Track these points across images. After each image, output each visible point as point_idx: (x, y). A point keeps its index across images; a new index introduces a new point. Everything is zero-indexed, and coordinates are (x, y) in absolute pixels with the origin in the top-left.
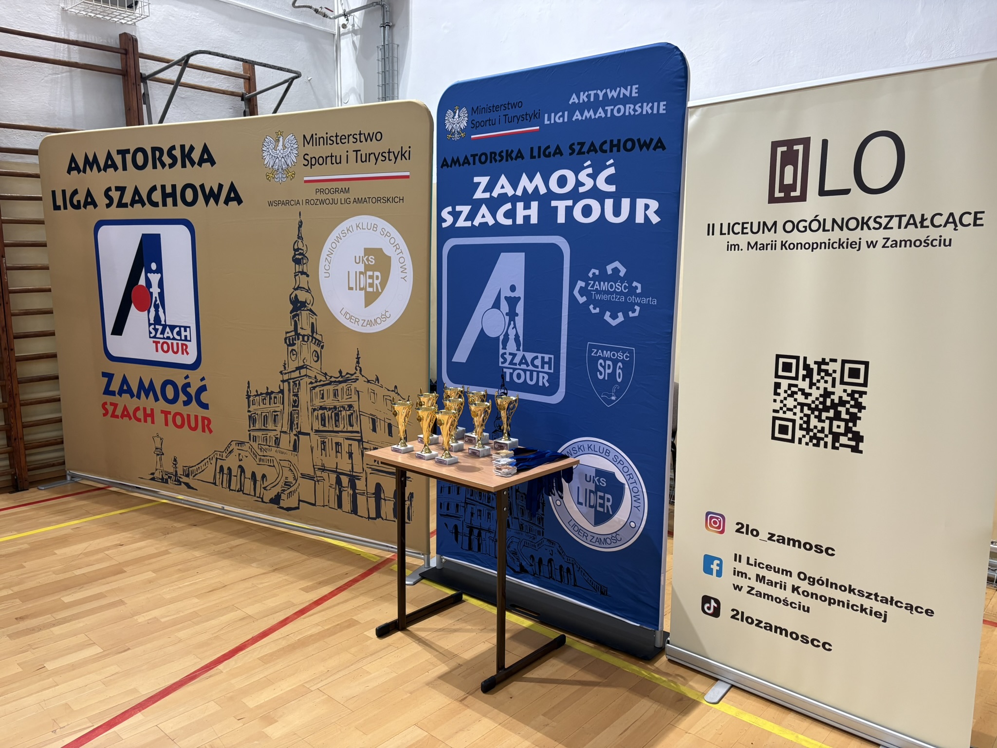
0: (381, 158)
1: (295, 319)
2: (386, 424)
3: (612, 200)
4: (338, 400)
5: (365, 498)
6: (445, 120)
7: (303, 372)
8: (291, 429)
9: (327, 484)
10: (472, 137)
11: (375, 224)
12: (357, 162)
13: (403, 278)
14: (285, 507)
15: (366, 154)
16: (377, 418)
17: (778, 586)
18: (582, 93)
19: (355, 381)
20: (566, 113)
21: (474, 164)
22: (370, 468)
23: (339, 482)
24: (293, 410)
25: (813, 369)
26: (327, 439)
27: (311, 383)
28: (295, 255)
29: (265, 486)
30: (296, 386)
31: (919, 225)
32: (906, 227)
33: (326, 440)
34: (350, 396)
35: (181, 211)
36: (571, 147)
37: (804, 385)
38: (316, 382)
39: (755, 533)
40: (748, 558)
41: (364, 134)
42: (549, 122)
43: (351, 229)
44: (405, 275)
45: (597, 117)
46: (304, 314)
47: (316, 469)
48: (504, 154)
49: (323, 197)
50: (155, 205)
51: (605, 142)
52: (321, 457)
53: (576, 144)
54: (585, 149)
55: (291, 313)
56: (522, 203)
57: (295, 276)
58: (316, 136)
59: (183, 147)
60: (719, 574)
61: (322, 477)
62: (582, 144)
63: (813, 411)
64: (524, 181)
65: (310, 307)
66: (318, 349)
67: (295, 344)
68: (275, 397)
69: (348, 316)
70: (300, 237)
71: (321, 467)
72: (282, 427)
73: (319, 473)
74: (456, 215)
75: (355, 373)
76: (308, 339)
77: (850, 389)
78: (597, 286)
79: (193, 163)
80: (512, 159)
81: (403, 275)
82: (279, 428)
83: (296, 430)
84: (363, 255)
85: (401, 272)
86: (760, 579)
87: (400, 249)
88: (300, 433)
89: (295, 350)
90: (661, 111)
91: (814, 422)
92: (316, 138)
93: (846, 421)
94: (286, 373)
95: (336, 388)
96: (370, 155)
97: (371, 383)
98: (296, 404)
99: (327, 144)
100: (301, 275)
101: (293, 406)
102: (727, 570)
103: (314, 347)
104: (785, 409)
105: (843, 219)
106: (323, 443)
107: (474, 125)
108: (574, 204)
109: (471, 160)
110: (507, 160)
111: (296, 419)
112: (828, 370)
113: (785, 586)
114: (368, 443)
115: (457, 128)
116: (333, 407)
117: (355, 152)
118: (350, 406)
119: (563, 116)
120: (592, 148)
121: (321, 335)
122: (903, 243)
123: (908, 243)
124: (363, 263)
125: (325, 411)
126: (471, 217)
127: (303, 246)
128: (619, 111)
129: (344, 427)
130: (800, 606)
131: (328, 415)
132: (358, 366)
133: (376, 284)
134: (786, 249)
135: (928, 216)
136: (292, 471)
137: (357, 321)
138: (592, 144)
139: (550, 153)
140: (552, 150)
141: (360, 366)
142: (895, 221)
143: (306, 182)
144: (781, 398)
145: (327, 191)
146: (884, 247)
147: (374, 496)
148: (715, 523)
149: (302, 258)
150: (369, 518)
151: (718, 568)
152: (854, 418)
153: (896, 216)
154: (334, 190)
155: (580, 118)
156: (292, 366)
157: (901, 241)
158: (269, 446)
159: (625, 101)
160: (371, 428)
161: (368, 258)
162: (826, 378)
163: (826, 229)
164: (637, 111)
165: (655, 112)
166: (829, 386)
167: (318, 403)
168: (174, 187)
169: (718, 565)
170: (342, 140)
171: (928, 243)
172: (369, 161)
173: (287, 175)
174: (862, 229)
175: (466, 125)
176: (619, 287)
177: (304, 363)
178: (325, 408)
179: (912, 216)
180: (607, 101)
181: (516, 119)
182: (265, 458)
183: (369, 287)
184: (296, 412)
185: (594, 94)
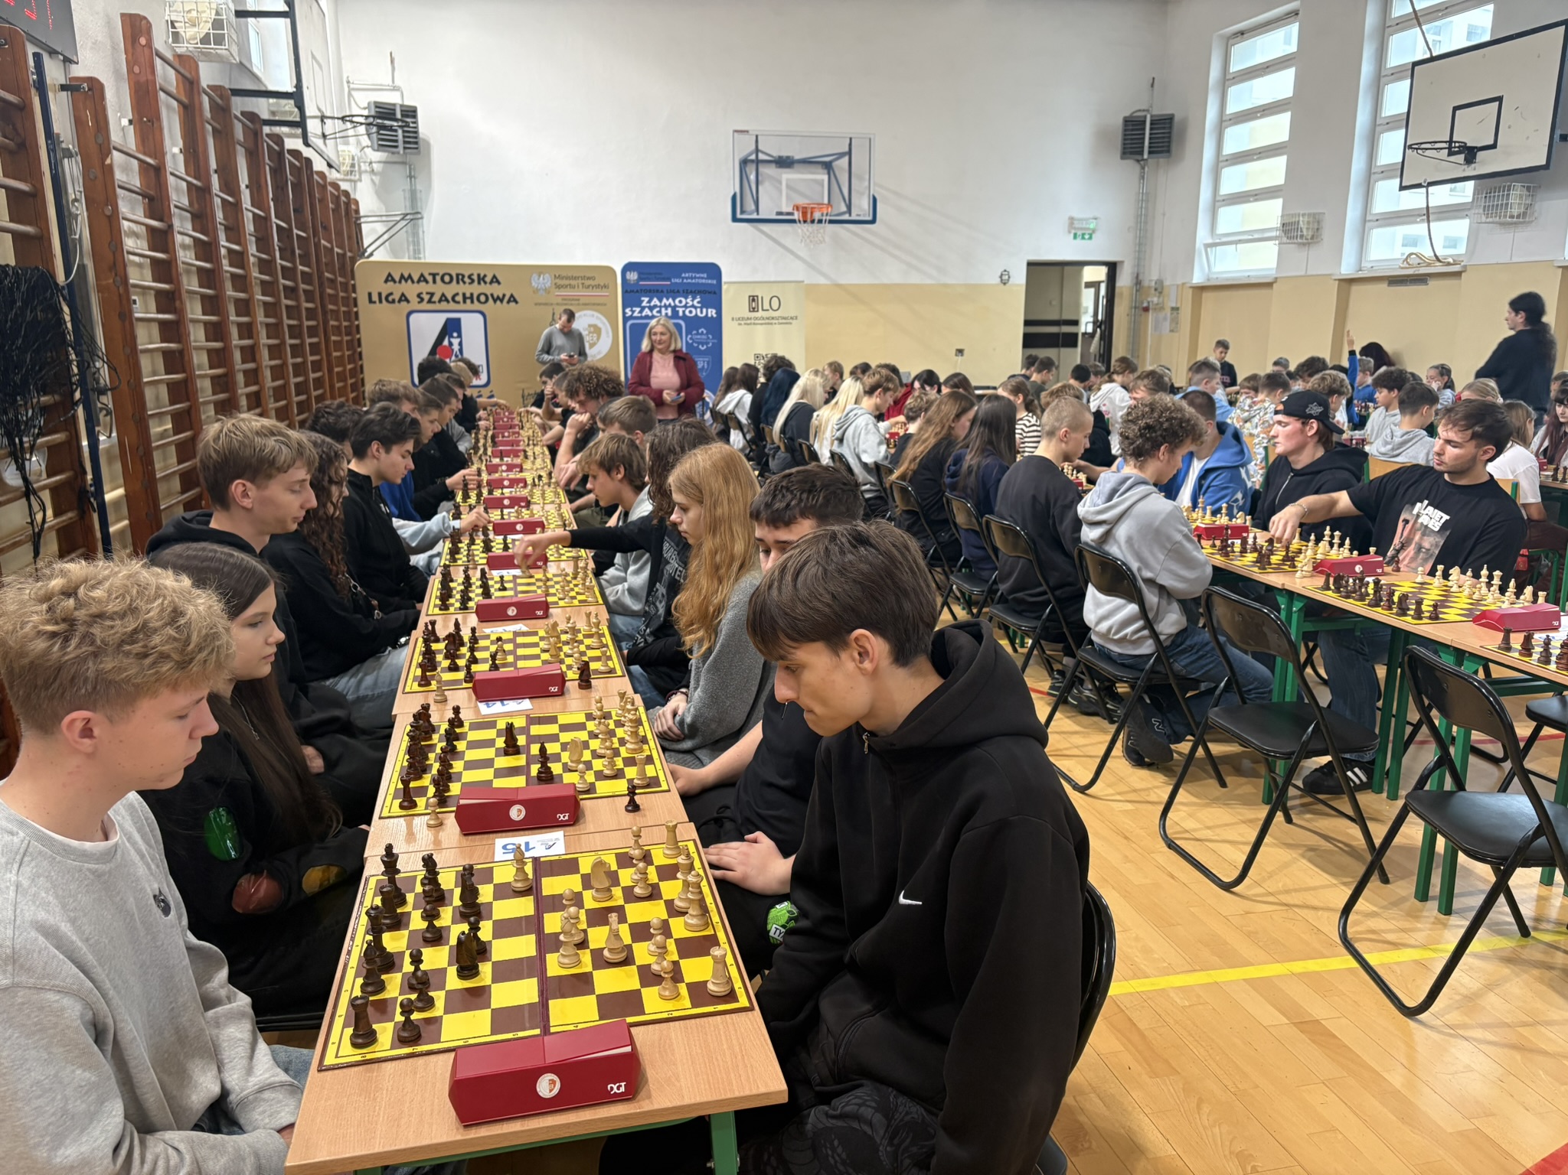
0: (595, 287)
3: (700, 309)
6: (626, 275)
10: (640, 283)
12: (583, 288)
15: (587, 285)
18: (686, 274)
20: (681, 279)
21: (642, 293)
31: (786, 319)
32: (782, 320)
35: (477, 306)
36: (683, 291)
41: (586, 276)
42: (674, 282)
45: (693, 282)
48: (655, 291)
50: (458, 302)
51: (696, 290)
53: (686, 290)
54: (689, 292)
58: (561, 275)
59: (479, 275)
62: (688, 290)
64: (665, 300)
74: (633, 312)
78: (696, 337)
79: (485, 283)
80: (659, 292)
96: (589, 286)
99: (567, 279)
105: (767, 317)
107: (640, 279)
108: (686, 309)
109: (640, 291)
110: (657, 293)
115: (632, 279)
117: (582, 284)
126: (641, 312)
128: (700, 281)
134: (754, 325)
138: (692, 290)
140: (676, 291)
143: (557, 295)
146: (778, 324)
153: (779, 317)
155: (686, 282)
157: (783, 323)
163: (764, 319)
164: (707, 282)
165: (712, 283)
168: (472, 294)
172: (589, 288)
174: (772, 320)
175: (637, 278)
176: (704, 337)
179: (783, 317)
180: (695, 277)
181: (660, 278)
185: (692, 274)
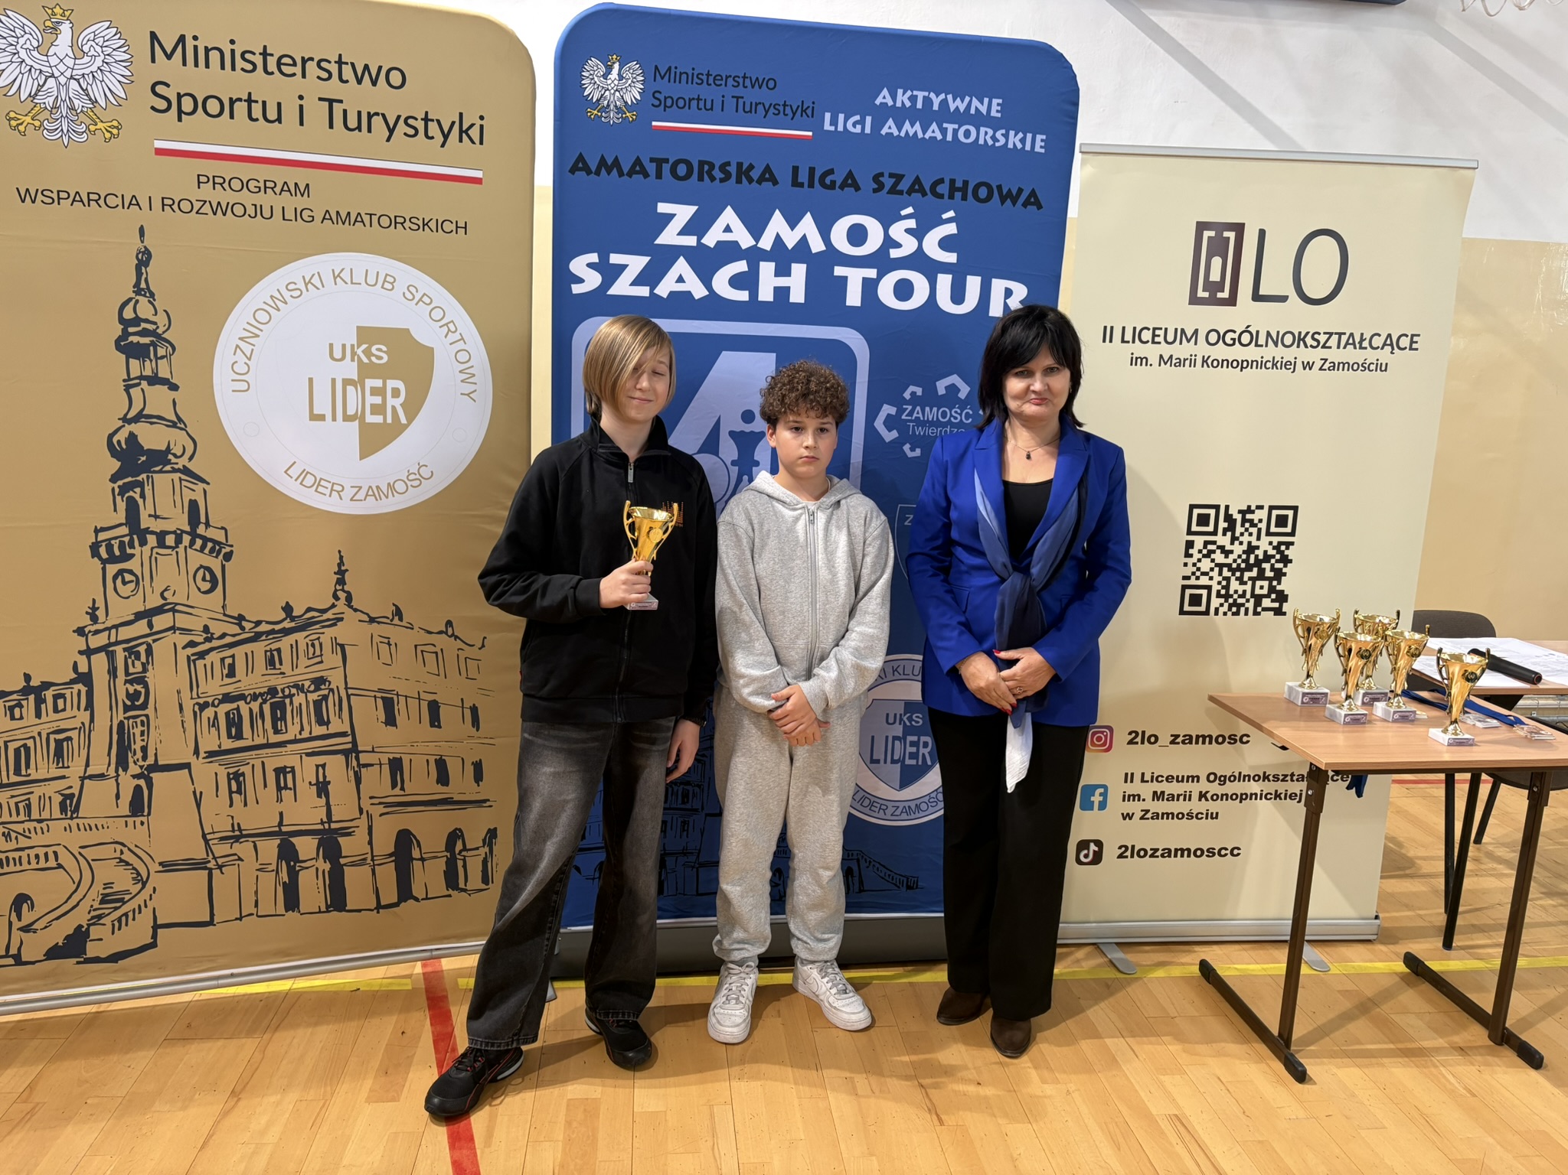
0: (401, 127)
1: (131, 493)
2: (424, 705)
3: (950, 277)
4: (284, 673)
5: (367, 869)
6: (582, 77)
7: (161, 622)
8: (122, 763)
9: (249, 866)
10: (654, 123)
11: (387, 275)
12: (331, 126)
13: (468, 395)
14: (103, 956)
15: (359, 113)
16: (398, 695)
17: (1182, 798)
18: (900, 91)
19: (335, 625)
20: (869, 119)
21: (659, 176)
22: (380, 803)
23: (288, 853)
24: (128, 718)
25: (1236, 520)
26: (251, 765)
27: (192, 644)
28: (125, 334)
29: (25, 921)
30: (138, 657)
31: (1358, 346)
32: (1345, 347)
33: (242, 769)
34: (319, 659)
36: (877, 178)
37: (1224, 540)
38: (208, 640)
39: (1153, 739)
40: (1143, 774)
41: (353, 65)
42: (832, 128)
43: (316, 281)
44: (472, 387)
45: (927, 136)
46: (163, 482)
47: (211, 842)
48: (733, 169)
49: (225, 197)
51: (941, 181)
52: (231, 812)
53: (886, 175)
54: (904, 185)
55: (114, 479)
56: (772, 265)
57: (127, 389)
58: (196, 43)
60: (1103, 806)
61: (235, 854)
62: (899, 178)
63: (1233, 571)
64: (777, 224)
65: (182, 462)
66: (215, 564)
67: (132, 556)
68: (63, 696)
69: (309, 481)
70: (142, 289)
71: (231, 834)
72: (87, 765)
73: (220, 849)
74: (612, 274)
75: (333, 606)
76: (179, 540)
77: (1276, 540)
78: (918, 413)
80: (750, 180)
81: (468, 388)
82: (76, 769)
83: (141, 763)
84: (355, 343)
85: (462, 381)
86: (1157, 796)
87: (458, 332)
88: (156, 767)
89: (131, 572)
90: (1037, 149)
91: (1235, 585)
92: (196, 47)
93: (1270, 579)
94: (97, 632)
95: (274, 646)
96: (370, 116)
97: (379, 623)
98: (137, 702)
99: (233, 68)
100: (149, 385)
101: (126, 709)
102: (1115, 797)
103: (197, 559)
104: (1198, 574)
105: (1278, 332)
106: (237, 777)
107: (656, 101)
108: (880, 276)
109: (651, 168)
110: (739, 181)
111: (138, 738)
112: (1253, 520)
113: (1190, 796)
114: (373, 751)
115: (613, 98)
116: (266, 690)
117: (327, 103)
118: (319, 682)
119: (862, 122)
120: (917, 187)
121: (223, 528)
122: (1341, 365)
123: (1346, 365)
124: (353, 360)
125: (241, 703)
126: (649, 278)
127: (156, 314)
128: (967, 134)
129: (302, 729)
130: (1207, 814)
131: (251, 710)
132: (343, 590)
133: (394, 408)
134: (1208, 366)
135: (1367, 336)
136: (127, 864)
137: (336, 489)
138: (917, 180)
139: (833, 182)
140: (839, 178)
141: (346, 588)
142: (1335, 338)
143: (160, 152)
144: (1194, 559)
145: (236, 184)
146: (1321, 369)
147: (393, 858)
148: (1099, 739)
149: (153, 343)
150: (379, 907)
151: (1101, 798)
152: (1279, 575)
153: (1336, 333)
154: (262, 185)
155: (896, 133)
156: (121, 609)
157: (1339, 363)
158: (40, 821)
159: (979, 120)
160: (383, 718)
161: (369, 349)
162: (1252, 530)
163: (1259, 343)
164: (998, 141)
165: (1028, 147)
166: (1253, 539)
167: (214, 686)
169: (1101, 795)
170: (283, 68)
171: (1365, 367)
172: (369, 131)
173: (92, 128)
174: (1298, 346)
175: (639, 98)
176: (956, 415)
177: (164, 598)
178: (242, 697)
179: (1352, 335)
180: (945, 115)
181: (760, 107)
182: (24, 854)
183: (371, 414)
184: (138, 720)
185: (924, 97)
